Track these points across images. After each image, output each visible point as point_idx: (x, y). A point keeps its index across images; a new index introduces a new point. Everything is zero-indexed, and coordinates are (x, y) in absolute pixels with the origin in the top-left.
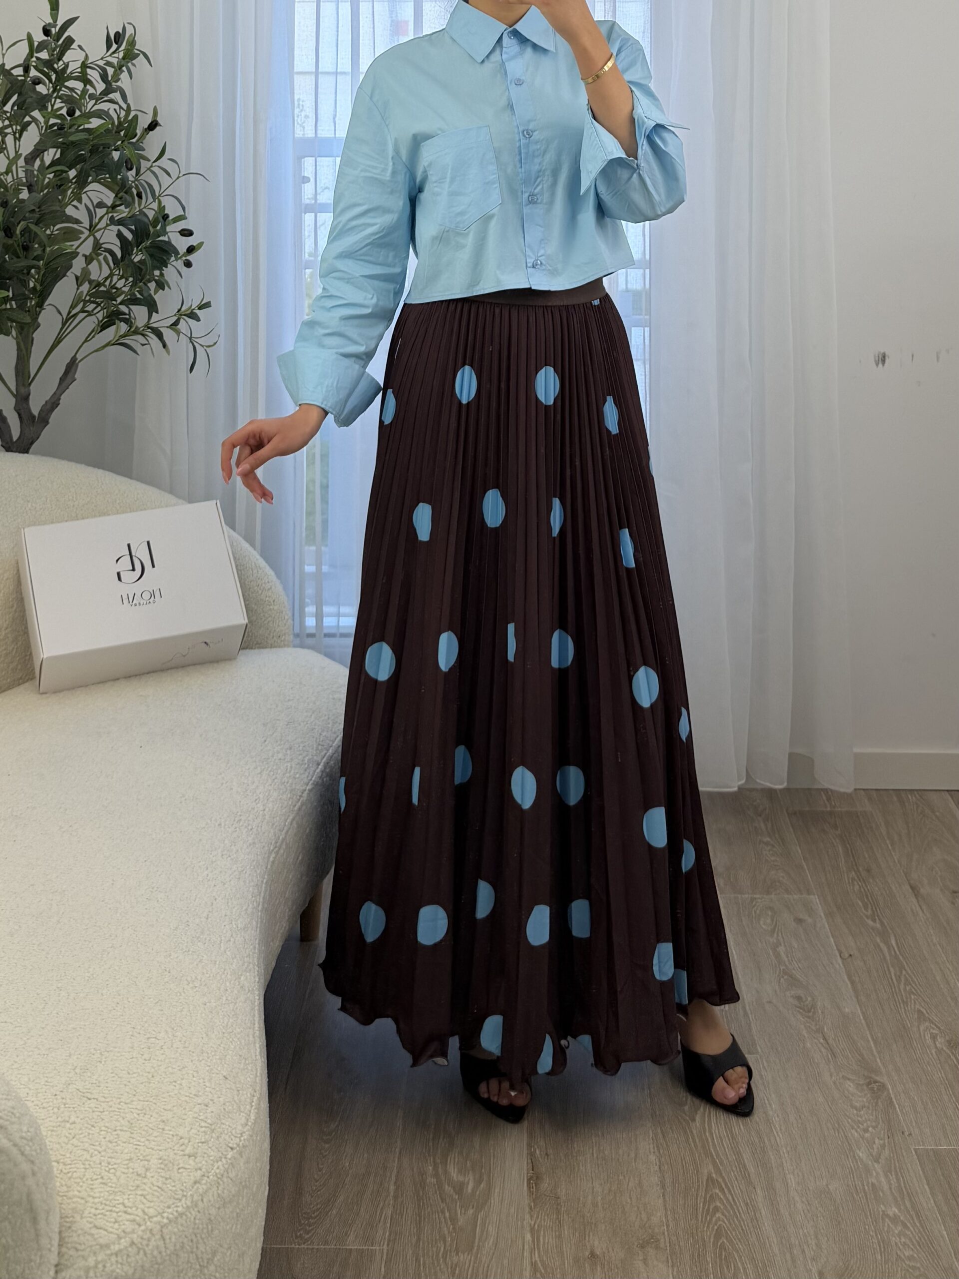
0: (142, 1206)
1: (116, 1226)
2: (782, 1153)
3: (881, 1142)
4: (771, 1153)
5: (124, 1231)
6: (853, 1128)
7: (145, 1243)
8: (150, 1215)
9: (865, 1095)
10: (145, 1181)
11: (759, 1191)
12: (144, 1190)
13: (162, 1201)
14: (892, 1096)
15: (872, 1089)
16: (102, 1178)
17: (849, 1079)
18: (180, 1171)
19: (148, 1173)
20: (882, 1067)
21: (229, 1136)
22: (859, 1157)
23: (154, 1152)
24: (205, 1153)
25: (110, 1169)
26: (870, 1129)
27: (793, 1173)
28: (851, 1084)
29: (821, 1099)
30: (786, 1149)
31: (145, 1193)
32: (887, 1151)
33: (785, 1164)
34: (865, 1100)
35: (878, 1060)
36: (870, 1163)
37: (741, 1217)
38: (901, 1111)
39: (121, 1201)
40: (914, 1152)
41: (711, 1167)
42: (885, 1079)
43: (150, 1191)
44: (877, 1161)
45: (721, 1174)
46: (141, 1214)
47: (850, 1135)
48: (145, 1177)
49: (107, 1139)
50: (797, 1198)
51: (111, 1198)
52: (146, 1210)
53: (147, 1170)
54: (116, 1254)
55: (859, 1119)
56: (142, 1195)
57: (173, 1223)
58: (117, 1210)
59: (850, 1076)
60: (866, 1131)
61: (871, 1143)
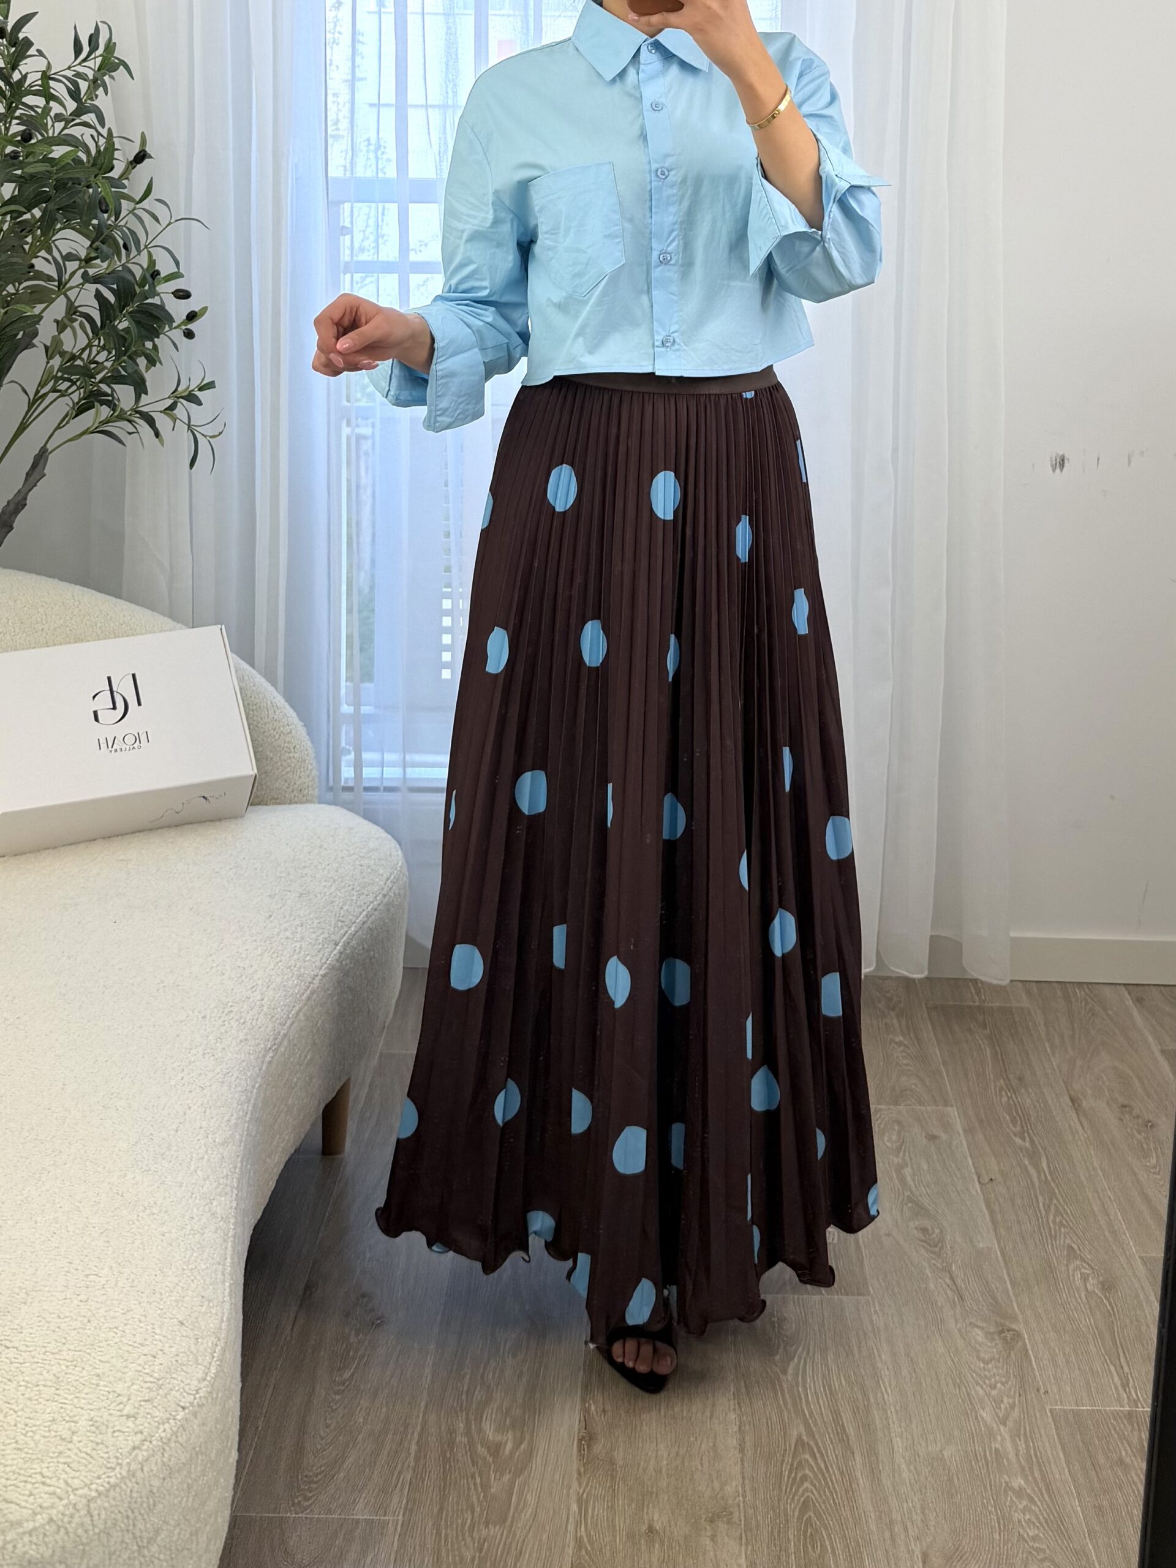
0: (64, 1476)
1: (31, 1499)
2: (889, 1412)
3: (1011, 1401)
4: (875, 1413)
5: (41, 1507)
6: (978, 1384)
7: (66, 1519)
8: (74, 1486)
9: (996, 1344)
10: (70, 1446)
11: (858, 1457)
12: (69, 1457)
13: (90, 1471)
14: (1029, 1346)
15: (1005, 1339)
16: (16, 1442)
17: (978, 1327)
18: (116, 1434)
19: (75, 1438)
20: (1018, 1312)
21: (181, 1394)
22: (982, 1418)
23: (84, 1412)
24: (148, 1414)
25: (27, 1432)
26: (999, 1385)
27: (901, 1437)
28: (979, 1332)
29: (941, 1350)
30: (895, 1407)
31: (68, 1460)
32: (1016, 1413)
33: (892, 1425)
34: (994, 1350)
35: (1015, 1305)
36: (995, 1425)
37: (834, 1488)
38: (1038, 1365)
39: (38, 1470)
40: (1049, 1414)
41: (802, 1429)
42: (1020, 1327)
43: (76, 1458)
44: (1004, 1424)
45: (814, 1437)
46: (62, 1484)
47: (973, 1392)
48: (71, 1442)
49: (27, 1396)
50: (903, 1466)
51: (27, 1465)
52: (70, 1481)
53: (73, 1433)
54: (30, 1533)
55: (986, 1373)
56: (65, 1463)
57: (103, 1497)
58: (33, 1481)
59: (979, 1323)
60: (994, 1387)
61: (998, 1402)
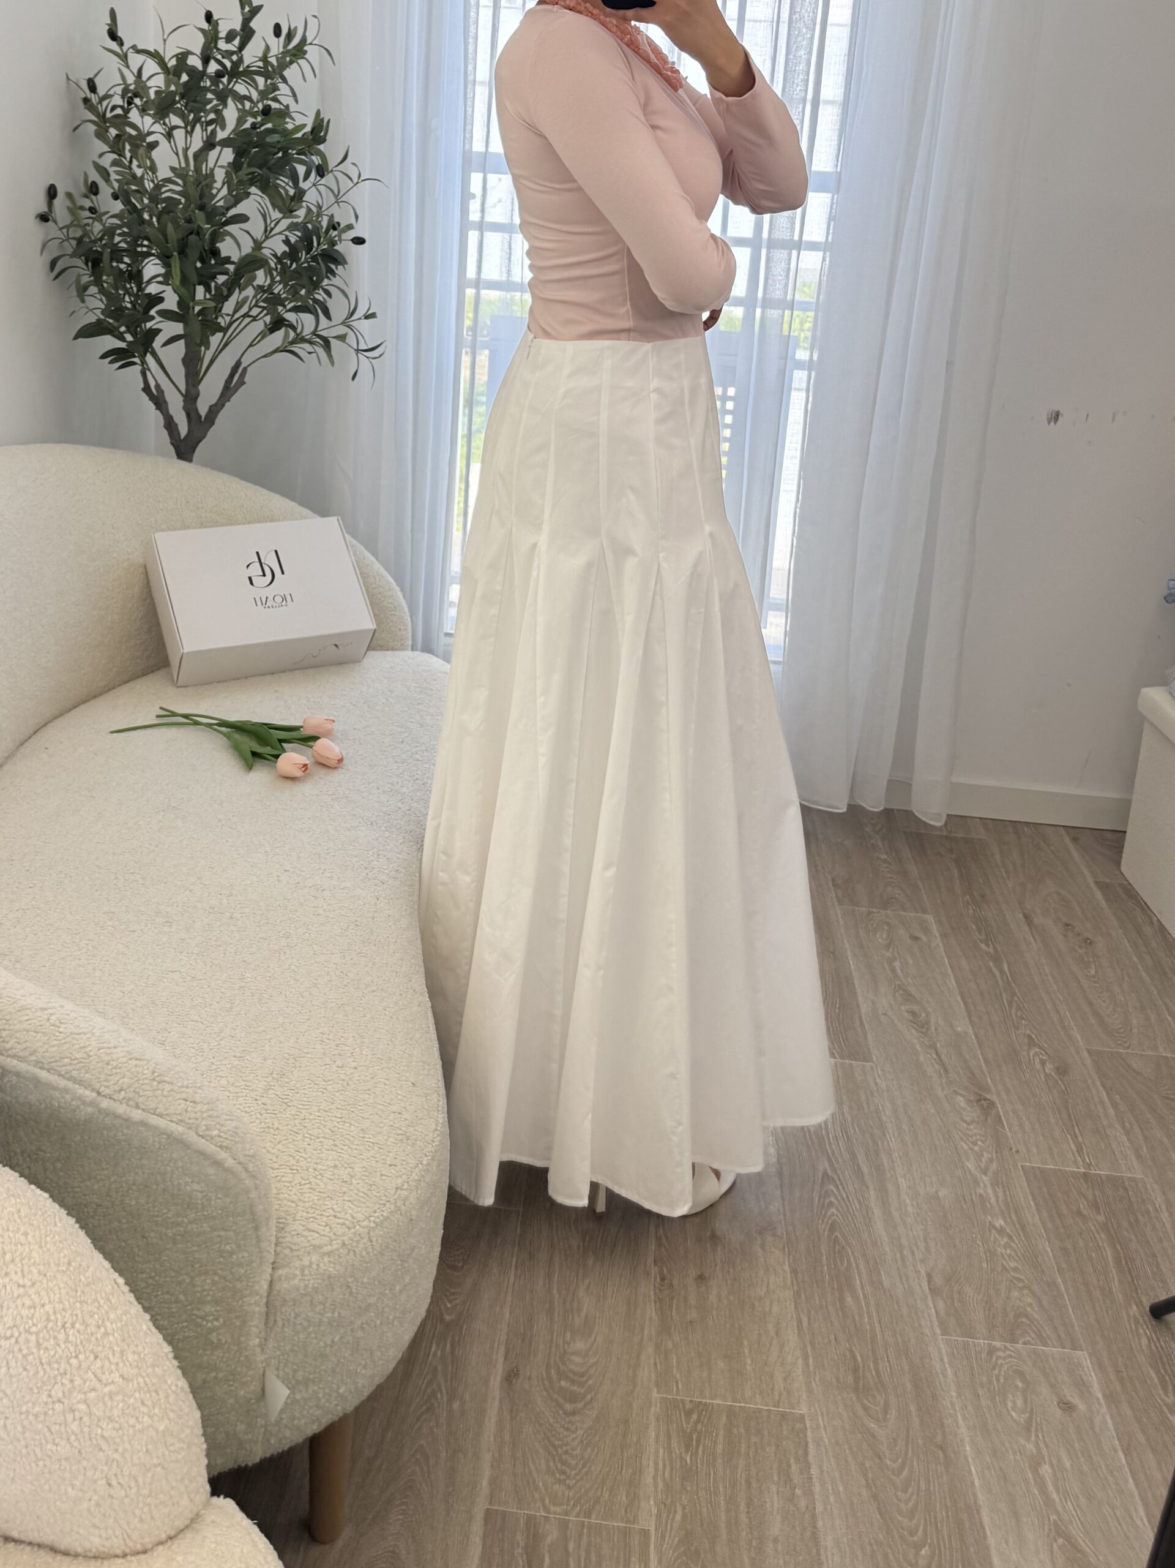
0: (350, 1210)
1: (328, 1228)
3: (990, 1155)
4: (883, 1156)
5: (335, 1233)
6: (962, 1140)
9: (976, 1111)
10: (351, 1187)
14: (1001, 1114)
15: (982, 1106)
17: (960, 1094)
19: (354, 1181)
20: (992, 1087)
22: (968, 1168)
26: (979, 1143)
27: (905, 1178)
28: (963, 1101)
30: (898, 1154)
32: (994, 1164)
33: (897, 1170)
34: (976, 1115)
35: (989, 1080)
36: (978, 1174)
37: (855, 1215)
38: (1009, 1128)
39: (330, 1204)
40: (1020, 1168)
42: (994, 1098)
44: (985, 1173)
46: (349, 1216)
47: (959, 1146)
48: (351, 1183)
50: (908, 1202)
53: (351, 1175)
55: (969, 1132)
56: (349, 1201)
58: (326, 1213)
60: (975, 1144)
61: (979, 1156)
